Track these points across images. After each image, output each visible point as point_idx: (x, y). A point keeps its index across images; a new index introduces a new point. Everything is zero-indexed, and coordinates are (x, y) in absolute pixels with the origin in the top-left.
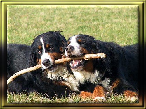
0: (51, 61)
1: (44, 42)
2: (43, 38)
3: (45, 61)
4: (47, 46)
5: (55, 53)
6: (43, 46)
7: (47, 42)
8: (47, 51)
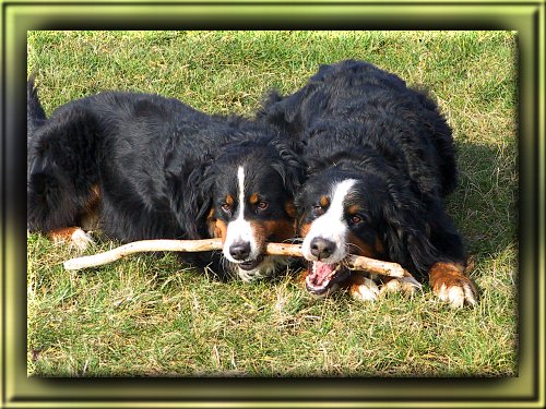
0: (255, 248)
1: (245, 185)
2: (246, 172)
3: (239, 249)
4: (254, 200)
5: (270, 224)
6: (242, 196)
7: (256, 187)
8: (250, 214)
